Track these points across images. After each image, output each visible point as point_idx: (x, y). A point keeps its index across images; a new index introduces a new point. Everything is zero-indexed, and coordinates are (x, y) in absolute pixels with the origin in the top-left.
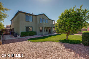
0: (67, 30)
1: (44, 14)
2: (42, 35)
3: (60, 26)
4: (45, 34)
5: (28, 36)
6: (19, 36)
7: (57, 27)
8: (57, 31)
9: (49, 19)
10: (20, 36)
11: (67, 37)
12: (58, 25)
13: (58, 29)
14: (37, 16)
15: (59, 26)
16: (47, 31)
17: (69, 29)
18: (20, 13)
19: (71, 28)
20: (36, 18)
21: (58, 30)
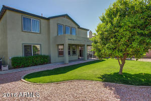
0: (121, 51)
1: (66, 16)
2: (63, 62)
3: (105, 39)
4: (70, 61)
5: (28, 66)
6: (7, 68)
7: (96, 42)
8: (96, 54)
9: (79, 27)
10: (9, 69)
11: (122, 66)
12: (98, 39)
13: (100, 47)
14: (51, 21)
15: (102, 40)
16: (74, 53)
17: (128, 46)
18: (8, 12)
19: (135, 44)
20: (49, 25)
21: (99, 51)
